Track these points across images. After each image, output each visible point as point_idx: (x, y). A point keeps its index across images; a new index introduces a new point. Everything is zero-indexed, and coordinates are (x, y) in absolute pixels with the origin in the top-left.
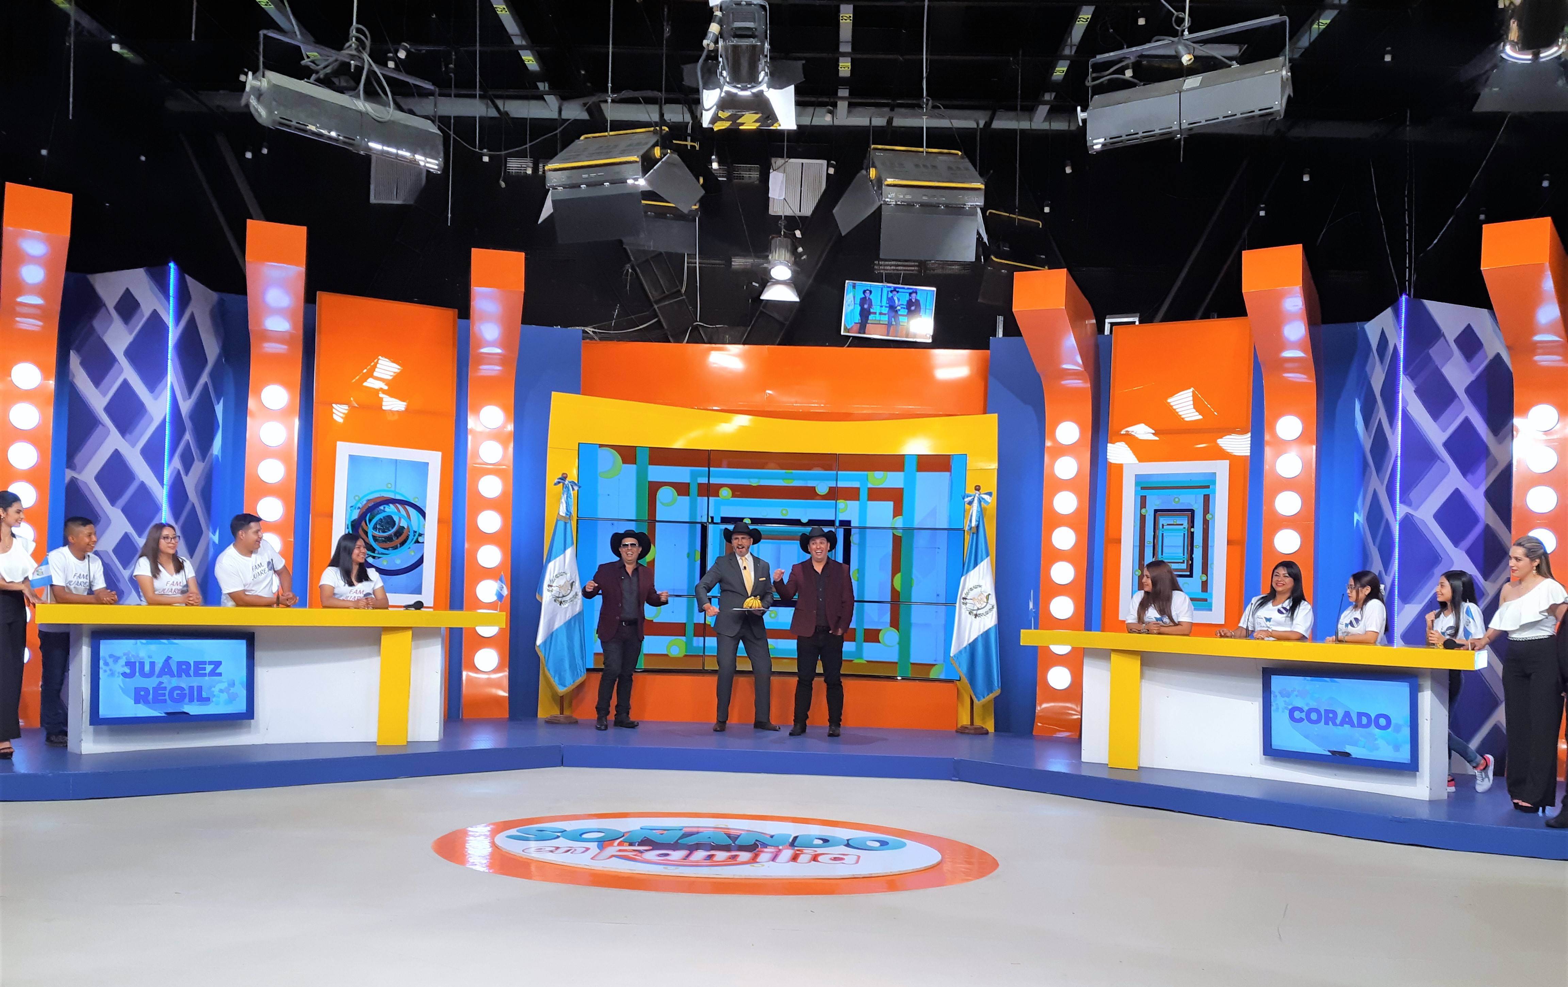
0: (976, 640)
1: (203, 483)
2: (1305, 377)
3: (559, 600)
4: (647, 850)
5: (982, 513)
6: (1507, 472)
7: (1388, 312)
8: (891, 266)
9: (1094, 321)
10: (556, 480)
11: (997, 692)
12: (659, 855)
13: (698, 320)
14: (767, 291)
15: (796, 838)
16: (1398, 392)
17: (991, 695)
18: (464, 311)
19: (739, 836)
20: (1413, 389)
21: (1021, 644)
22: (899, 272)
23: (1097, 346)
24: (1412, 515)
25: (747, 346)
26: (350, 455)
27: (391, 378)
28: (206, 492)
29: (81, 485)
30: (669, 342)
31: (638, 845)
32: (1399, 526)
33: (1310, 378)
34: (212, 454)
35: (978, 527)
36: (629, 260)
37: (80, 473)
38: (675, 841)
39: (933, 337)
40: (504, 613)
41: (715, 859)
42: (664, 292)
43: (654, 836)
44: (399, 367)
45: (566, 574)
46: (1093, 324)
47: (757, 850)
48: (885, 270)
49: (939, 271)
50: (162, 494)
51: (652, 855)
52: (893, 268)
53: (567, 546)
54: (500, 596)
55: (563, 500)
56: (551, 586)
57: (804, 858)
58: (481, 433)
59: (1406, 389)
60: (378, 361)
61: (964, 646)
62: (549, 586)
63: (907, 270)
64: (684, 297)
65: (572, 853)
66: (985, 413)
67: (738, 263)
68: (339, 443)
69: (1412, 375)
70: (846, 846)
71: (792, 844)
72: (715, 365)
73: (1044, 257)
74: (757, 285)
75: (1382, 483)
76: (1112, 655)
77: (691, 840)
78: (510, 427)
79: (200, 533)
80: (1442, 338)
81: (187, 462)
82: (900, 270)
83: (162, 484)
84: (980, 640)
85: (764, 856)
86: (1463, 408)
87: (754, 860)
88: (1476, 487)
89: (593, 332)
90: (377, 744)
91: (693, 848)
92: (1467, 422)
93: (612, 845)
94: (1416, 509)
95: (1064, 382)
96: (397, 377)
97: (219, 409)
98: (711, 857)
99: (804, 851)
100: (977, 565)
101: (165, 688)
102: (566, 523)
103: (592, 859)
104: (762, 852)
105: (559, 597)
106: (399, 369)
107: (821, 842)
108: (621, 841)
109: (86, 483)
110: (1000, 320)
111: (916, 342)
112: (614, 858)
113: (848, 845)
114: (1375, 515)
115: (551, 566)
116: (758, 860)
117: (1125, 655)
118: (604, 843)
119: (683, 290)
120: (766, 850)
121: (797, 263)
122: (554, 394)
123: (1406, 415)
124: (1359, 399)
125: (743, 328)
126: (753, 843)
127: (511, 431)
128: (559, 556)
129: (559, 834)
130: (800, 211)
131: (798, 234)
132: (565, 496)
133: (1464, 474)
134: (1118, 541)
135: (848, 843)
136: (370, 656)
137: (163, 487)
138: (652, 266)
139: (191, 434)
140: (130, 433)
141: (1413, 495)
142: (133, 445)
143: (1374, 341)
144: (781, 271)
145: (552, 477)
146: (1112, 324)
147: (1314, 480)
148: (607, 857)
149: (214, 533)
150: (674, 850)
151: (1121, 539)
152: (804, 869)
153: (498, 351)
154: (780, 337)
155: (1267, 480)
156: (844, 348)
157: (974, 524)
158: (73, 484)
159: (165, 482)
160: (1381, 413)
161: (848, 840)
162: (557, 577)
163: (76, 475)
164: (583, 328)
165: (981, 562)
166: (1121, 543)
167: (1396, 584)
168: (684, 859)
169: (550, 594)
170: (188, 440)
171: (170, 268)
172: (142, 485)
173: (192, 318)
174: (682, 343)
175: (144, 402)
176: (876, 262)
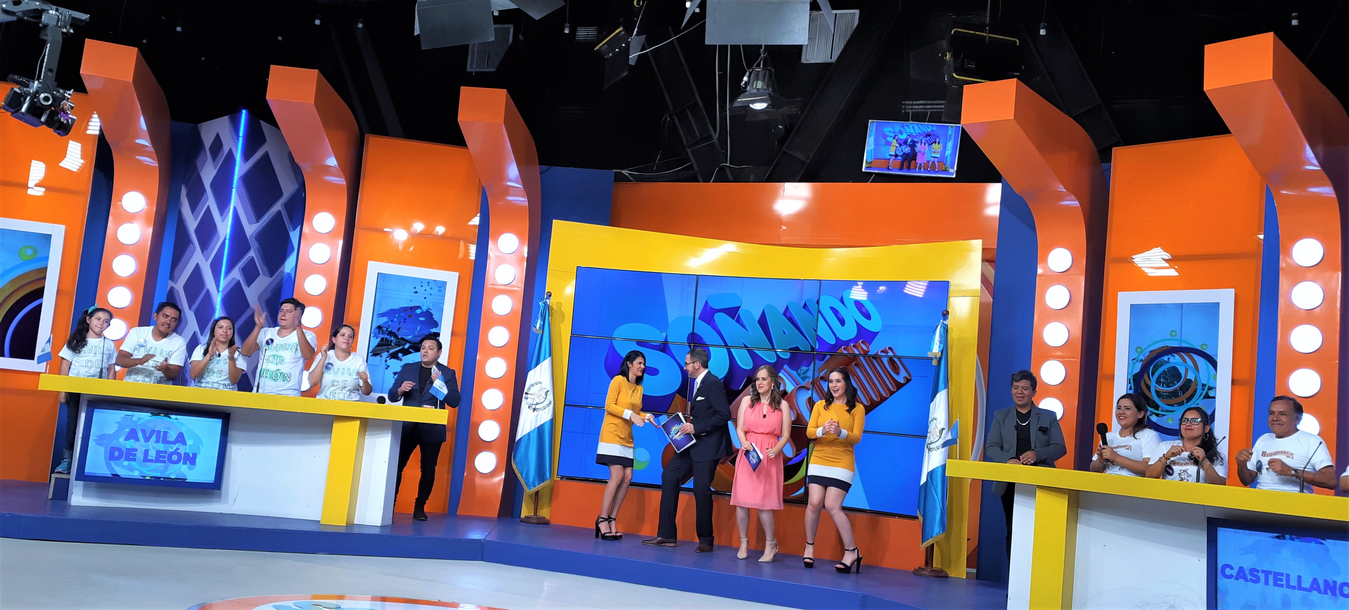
1: (268, 295)
8: (918, 105)
13: (727, 161)
22: (927, 110)
26: (379, 273)
30: (698, 181)
34: (281, 271)
36: (669, 108)
37: (176, 283)
42: (697, 137)
45: (541, 383)
48: (912, 109)
50: (218, 298)
52: (920, 107)
53: (542, 357)
56: (527, 394)
58: (498, 257)
63: (935, 108)
64: (716, 141)
68: (369, 262)
76: (1039, 493)
81: (250, 275)
82: (929, 109)
89: (629, 173)
90: (321, 521)
97: (294, 235)
109: (178, 290)
115: (530, 375)
117: (1048, 491)
119: (715, 135)
122: (554, 221)
125: (766, 167)
127: (525, 255)
128: (537, 366)
130: (831, 58)
136: (321, 442)
137: (219, 291)
138: (688, 113)
139: (257, 251)
140: (207, 249)
142: (207, 259)
154: (801, 174)
155: (1282, 312)
156: (868, 185)
159: (222, 285)
162: (534, 385)
163: (172, 285)
164: (618, 170)
165: (939, 392)
169: (526, 401)
170: (253, 257)
171: (242, 113)
172: (208, 292)
173: (266, 156)
174: (709, 182)
175: (216, 224)
176: (904, 102)
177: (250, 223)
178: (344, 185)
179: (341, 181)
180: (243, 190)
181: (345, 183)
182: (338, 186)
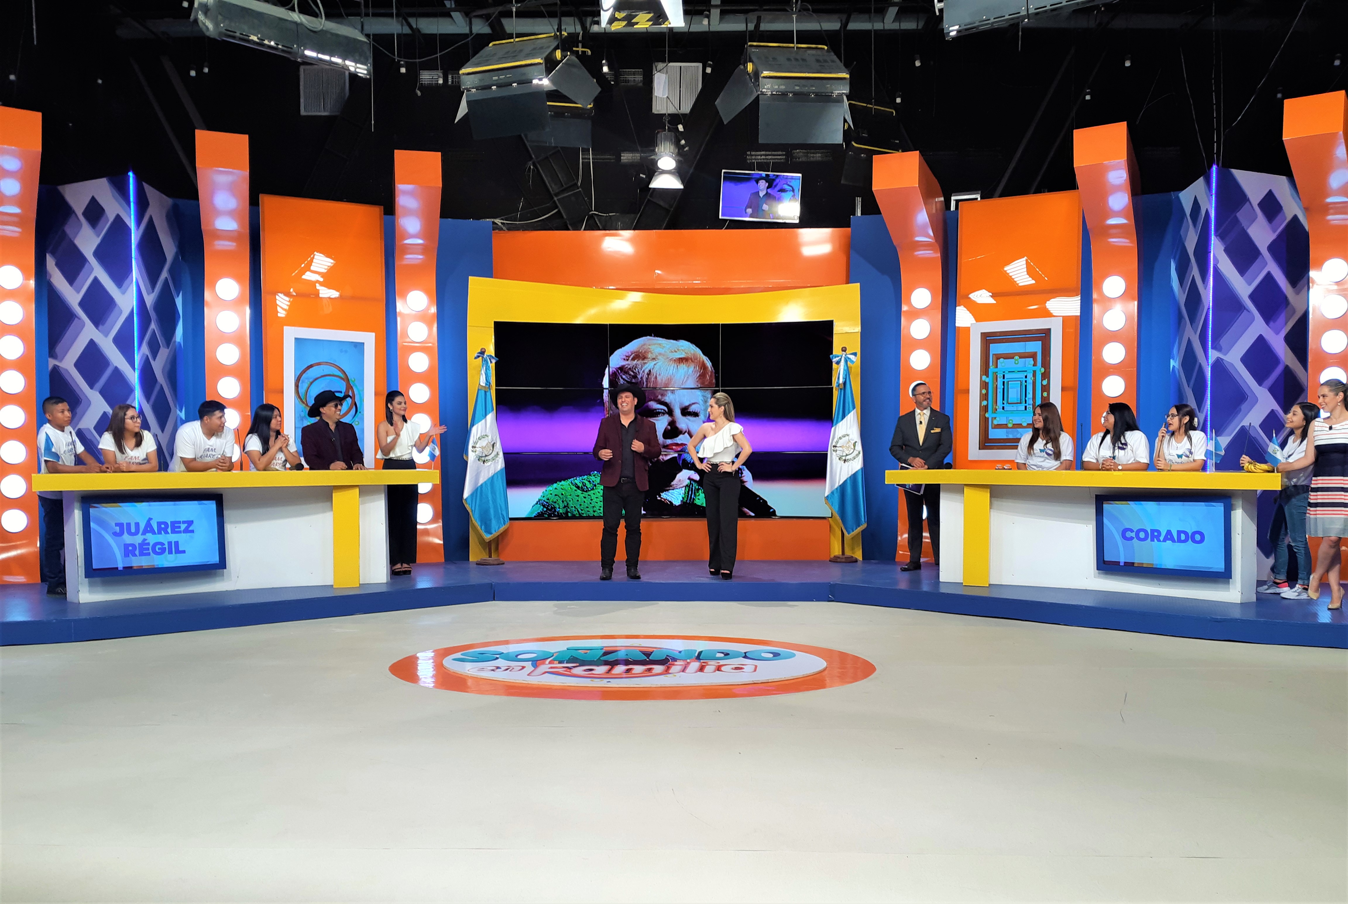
0: (845, 482)
1: (168, 366)
2: (1127, 241)
3: (482, 459)
4: (574, 667)
5: (848, 371)
6: (1304, 319)
7: (1201, 180)
8: (761, 156)
9: (942, 199)
10: (476, 355)
11: (864, 526)
12: (585, 670)
13: (593, 209)
14: (655, 180)
15: (700, 653)
16: (1210, 252)
17: (859, 528)
18: (389, 208)
19: (652, 652)
20: (1223, 248)
21: (886, 483)
22: (769, 161)
23: (945, 222)
24: (1222, 360)
25: (636, 231)
26: (296, 339)
27: (326, 271)
28: (172, 374)
29: (63, 372)
30: (569, 230)
31: (567, 663)
32: (1211, 369)
33: (1131, 242)
34: (175, 342)
35: (845, 383)
36: (531, 158)
37: (61, 361)
38: (598, 658)
39: (800, 218)
40: (438, 471)
41: (633, 672)
42: (563, 186)
43: (580, 655)
44: (332, 261)
45: (488, 436)
46: (941, 201)
47: (669, 663)
48: (755, 159)
49: (803, 159)
50: (134, 377)
51: (579, 670)
52: (763, 157)
53: (488, 412)
54: (432, 456)
55: (483, 372)
56: (475, 447)
57: (708, 669)
58: (408, 315)
59: (1216, 248)
60: (314, 256)
61: (836, 487)
62: (473, 447)
63: (776, 159)
64: (580, 189)
65: (510, 671)
66: (848, 282)
67: (626, 157)
68: (285, 328)
69: (1221, 236)
70: (744, 657)
71: (698, 658)
72: (609, 250)
73: (898, 142)
74: (644, 176)
75: (1196, 333)
76: (965, 489)
77: (610, 658)
78: (433, 310)
79: (169, 410)
80: (1248, 203)
81: (154, 348)
82: (770, 159)
83: (134, 369)
84: (848, 481)
85: (676, 668)
86: (1266, 264)
87: (667, 671)
88: (1277, 333)
89: (501, 223)
90: (334, 587)
91: (613, 664)
92: (1269, 276)
93: (544, 663)
94: (1225, 354)
95: (917, 253)
96: (331, 270)
97: (179, 301)
98: (628, 671)
99: (709, 663)
100: (845, 417)
101: (148, 544)
102: (485, 392)
103: (528, 675)
104: (673, 665)
105: (482, 457)
106: (332, 263)
107: (722, 655)
108: (552, 660)
109: (67, 370)
110: (859, 200)
111: (785, 223)
112: (547, 674)
113: (745, 657)
114: (1189, 360)
115: (474, 430)
116: (670, 672)
117: (976, 488)
118: (536, 663)
119: (579, 184)
120: (676, 663)
121: (681, 154)
122: (470, 278)
123: (1216, 270)
124: (1175, 260)
125: (633, 215)
126: (664, 658)
127: (434, 314)
128: (481, 420)
129: (498, 656)
130: (680, 109)
131: (681, 128)
132: (485, 368)
133: (1267, 323)
134: (967, 391)
135: (746, 655)
136: (324, 512)
137: (135, 371)
138: (550, 162)
139: (156, 323)
140: (103, 324)
141: (1223, 342)
142: (106, 335)
143: (1188, 209)
144: (667, 162)
145: (472, 352)
146: (957, 202)
147: (1136, 332)
148: (542, 673)
149: (181, 411)
150: (598, 666)
151: (969, 390)
152: (710, 678)
153: (420, 241)
154: (666, 222)
155: (1095, 333)
156: (723, 230)
157: (841, 381)
158: (55, 370)
159: (136, 366)
160: (1195, 271)
161: (745, 653)
162: (479, 439)
163: (57, 363)
164: (492, 220)
165: (848, 414)
166: (969, 393)
167: (1209, 419)
168: (607, 673)
169: (474, 454)
170: (154, 328)
171: (129, 176)
172: (116, 370)
173: (151, 221)
174: (580, 230)
175: (114, 297)
176: (749, 153)
177: (148, 294)
180: (140, 258)
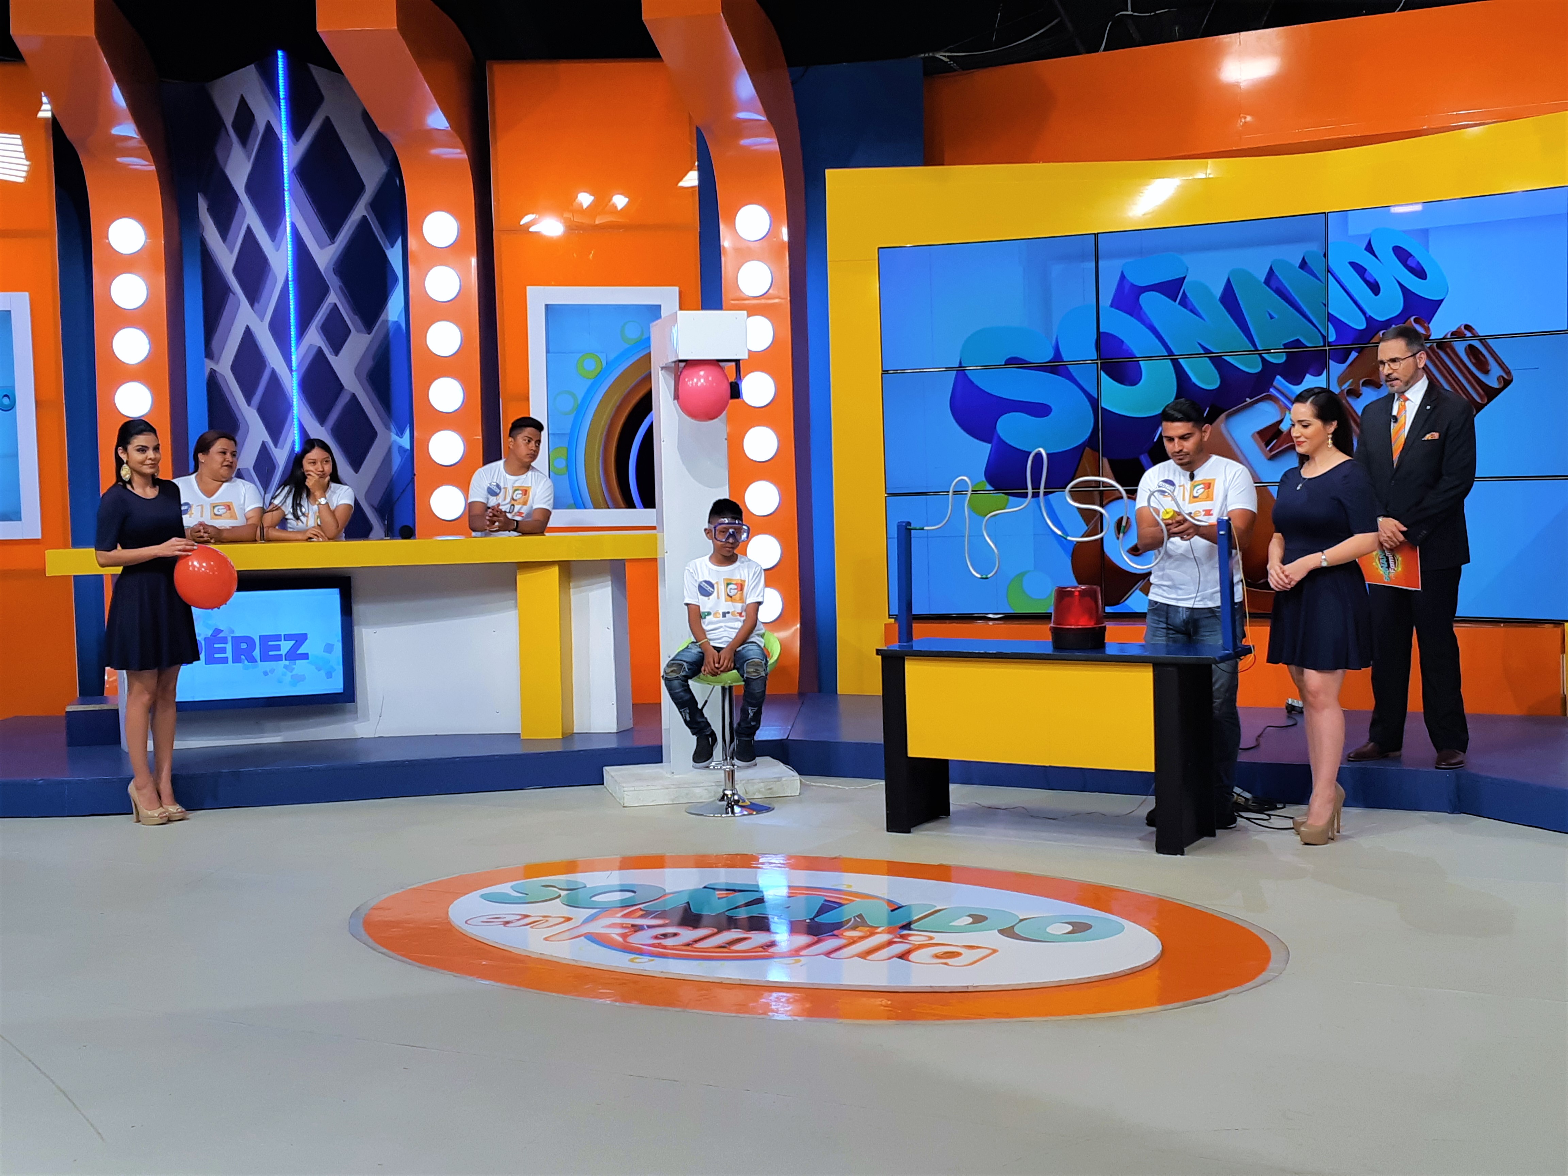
1: (371, 365)
4: (644, 928)
12: (661, 936)
13: (1127, 8)
26: (547, 306)
29: (219, 378)
30: (1078, 53)
31: (644, 917)
37: (218, 362)
47: (832, 931)
50: (292, 384)
51: (647, 937)
57: (891, 950)
68: (529, 288)
81: (336, 336)
89: (948, 57)
90: (520, 737)
97: (394, 254)
99: (910, 938)
104: (836, 936)
109: (224, 376)
112: (589, 939)
113: (1007, 929)
122: (830, 173)
139: (341, 295)
140: (259, 301)
142: (262, 318)
158: (212, 379)
159: (295, 360)
161: (1019, 920)
163: (214, 366)
164: (933, 54)
168: (694, 944)
170: (335, 304)
171: (278, 58)
172: (273, 373)
173: (328, 125)
175: (268, 256)
177: (322, 246)
178: (462, 160)
179: (458, 154)
180: (301, 192)
181: (465, 156)
182: (452, 162)
